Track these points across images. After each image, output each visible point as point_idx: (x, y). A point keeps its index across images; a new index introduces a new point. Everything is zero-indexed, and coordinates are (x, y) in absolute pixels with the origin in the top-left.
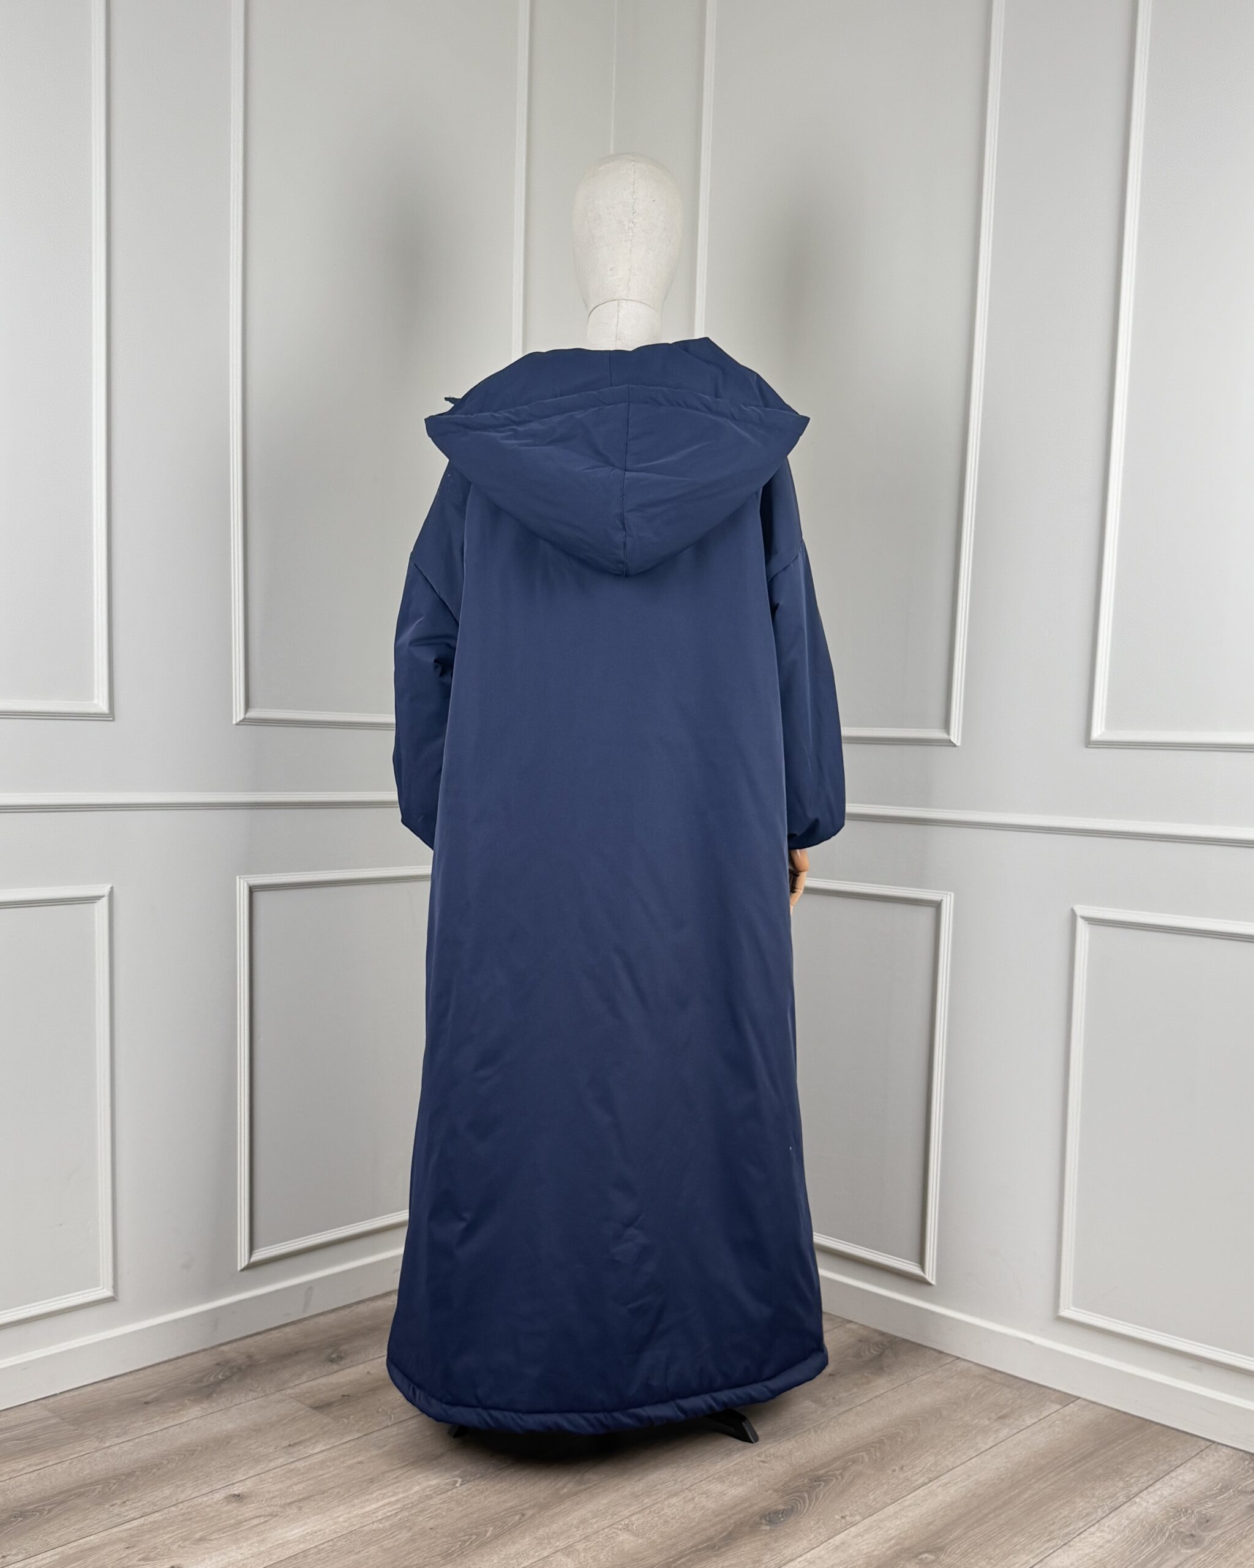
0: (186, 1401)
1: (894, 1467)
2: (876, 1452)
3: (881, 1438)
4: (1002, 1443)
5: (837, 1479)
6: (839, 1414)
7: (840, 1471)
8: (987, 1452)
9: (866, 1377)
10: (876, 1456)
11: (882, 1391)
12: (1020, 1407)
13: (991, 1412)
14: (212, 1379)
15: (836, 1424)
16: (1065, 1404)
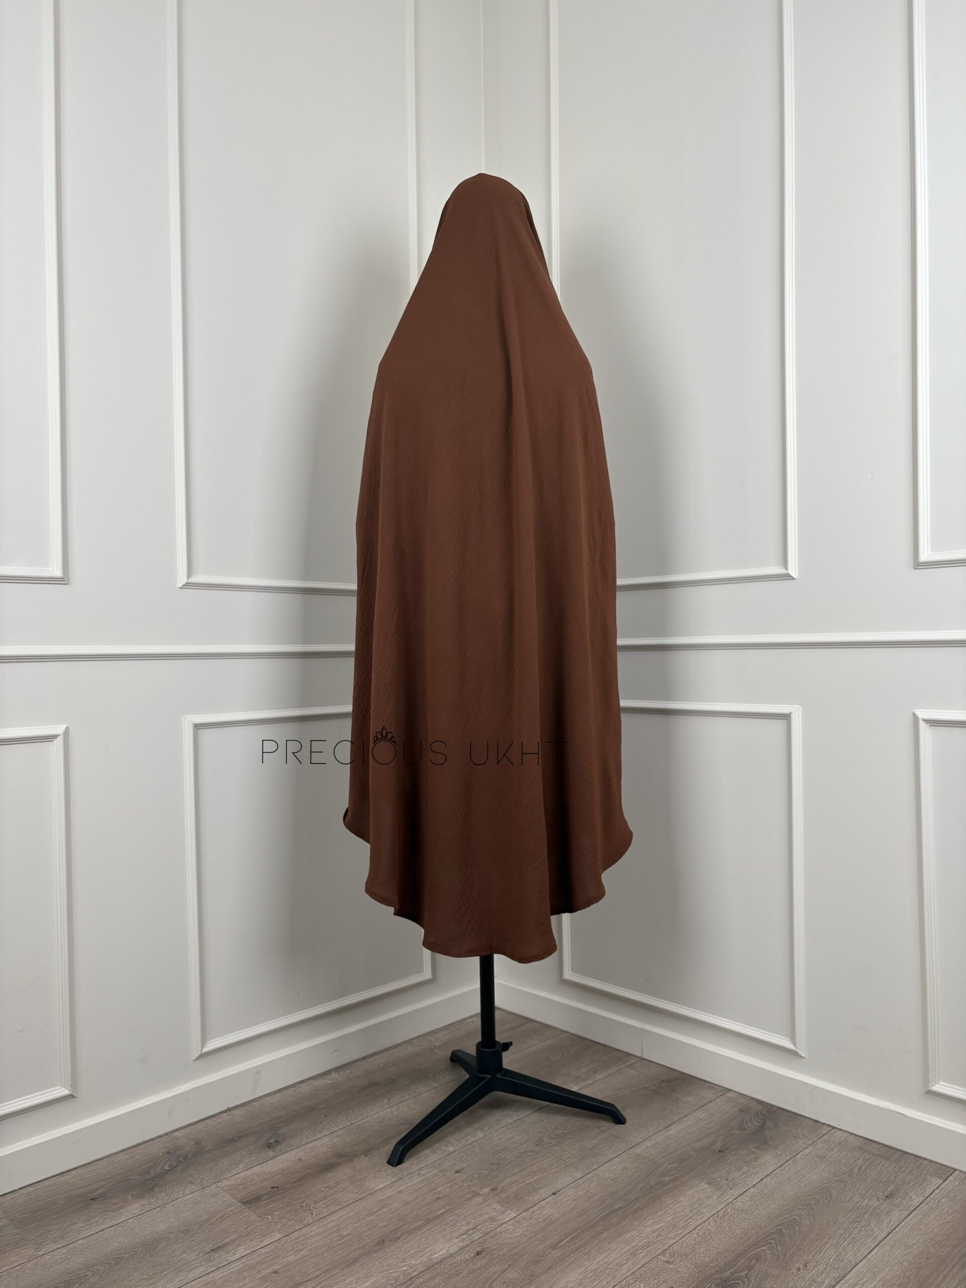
0: (130, 1196)
1: (797, 1265)
2: (777, 1245)
3: (779, 1228)
4: (897, 1230)
5: (742, 1282)
6: (735, 1199)
7: (745, 1272)
8: (886, 1239)
9: (754, 1153)
10: (778, 1251)
11: (771, 1169)
12: (904, 1183)
13: (878, 1191)
14: (158, 1170)
15: (733, 1211)
16: (944, 1177)
